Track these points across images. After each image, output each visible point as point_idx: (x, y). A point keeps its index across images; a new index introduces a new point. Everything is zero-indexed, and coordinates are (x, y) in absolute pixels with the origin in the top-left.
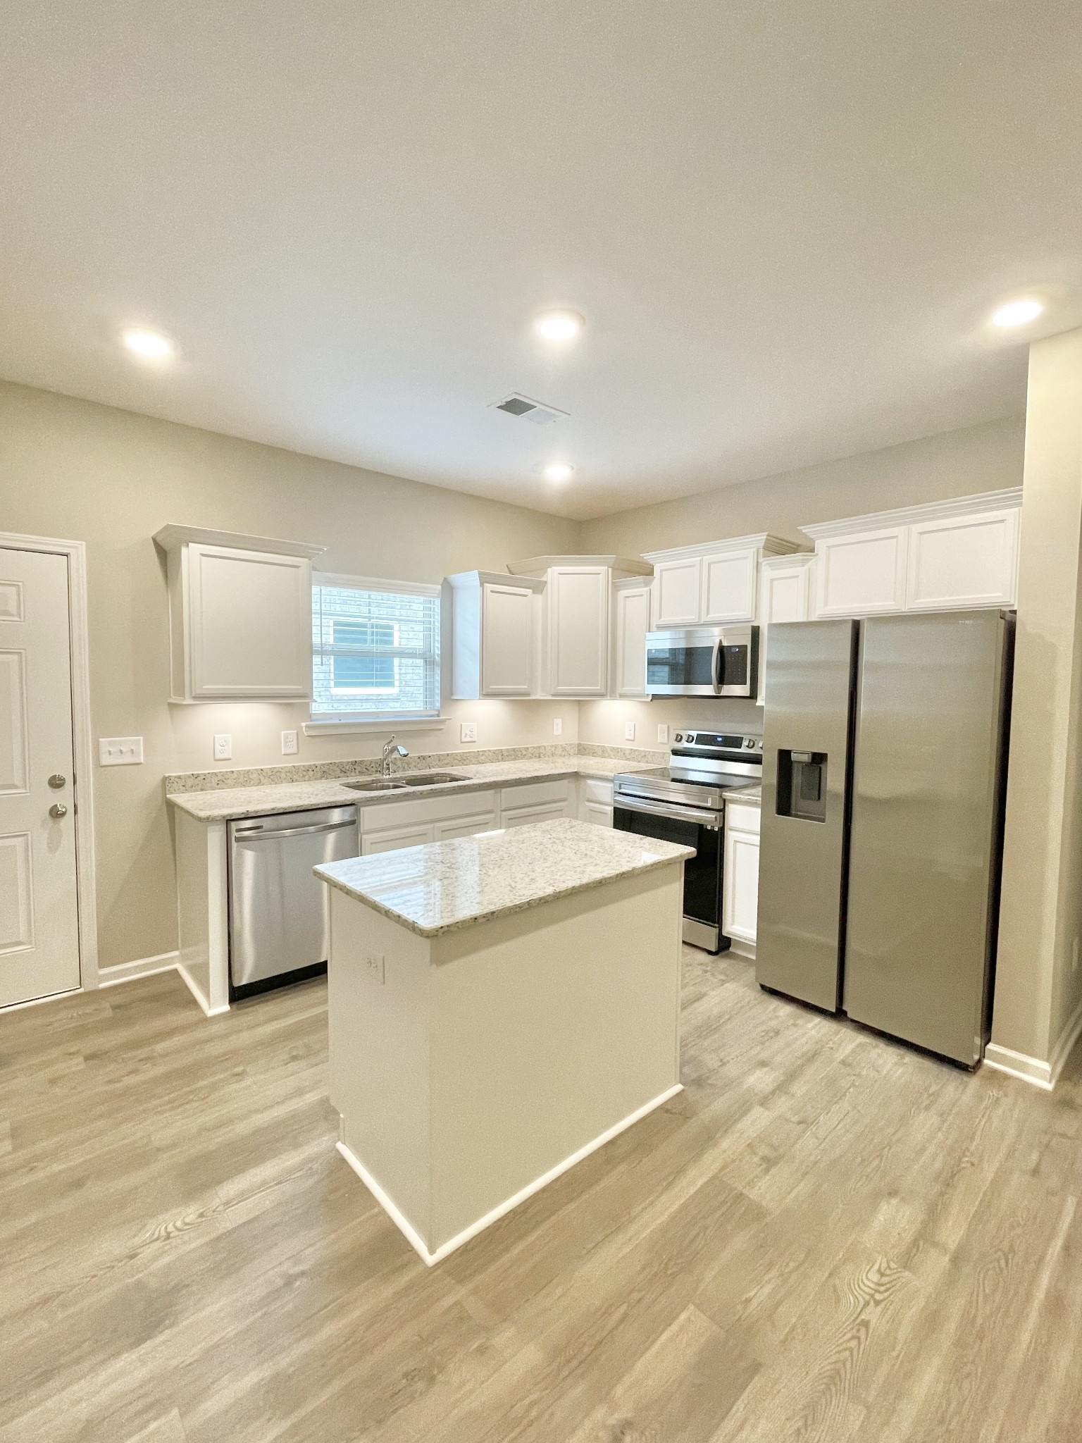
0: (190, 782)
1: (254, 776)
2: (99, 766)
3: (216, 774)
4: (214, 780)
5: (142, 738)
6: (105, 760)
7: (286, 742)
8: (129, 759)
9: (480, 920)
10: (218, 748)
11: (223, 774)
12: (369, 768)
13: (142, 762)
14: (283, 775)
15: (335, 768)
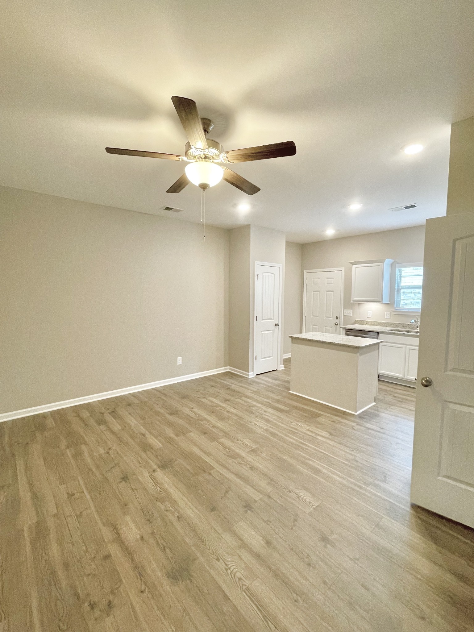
0: (360, 322)
1: (376, 323)
2: (344, 315)
3: (366, 321)
4: (366, 323)
5: (352, 310)
6: (345, 314)
7: (386, 315)
8: (349, 315)
9: (297, 338)
10: (368, 314)
11: (368, 321)
12: (414, 327)
13: (352, 315)
14: (384, 324)
15: (401, 325)
